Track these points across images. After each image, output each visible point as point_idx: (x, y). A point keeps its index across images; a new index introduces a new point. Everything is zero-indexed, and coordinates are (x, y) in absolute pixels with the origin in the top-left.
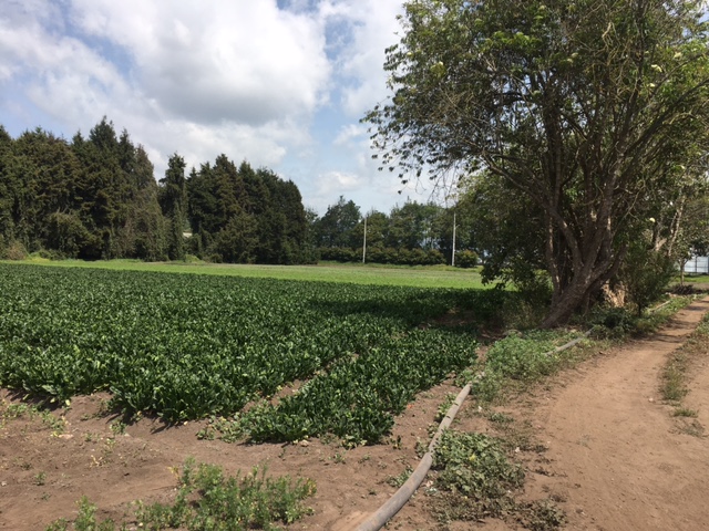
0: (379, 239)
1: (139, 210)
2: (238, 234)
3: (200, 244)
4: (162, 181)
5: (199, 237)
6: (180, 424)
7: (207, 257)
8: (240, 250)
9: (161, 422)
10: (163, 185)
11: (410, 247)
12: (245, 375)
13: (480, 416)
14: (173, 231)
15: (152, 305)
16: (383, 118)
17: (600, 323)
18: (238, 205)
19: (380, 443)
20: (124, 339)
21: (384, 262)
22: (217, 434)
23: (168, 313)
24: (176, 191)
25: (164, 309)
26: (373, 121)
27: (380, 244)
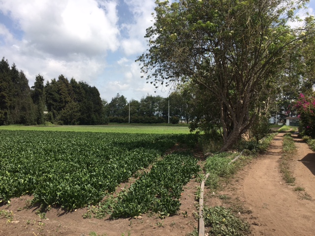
0: (135, 112)
1: (22, 101)
2: (70, 112)
3: (52, 117)
4: (33, 87)
5: (52, 113)
6: (73, 211)
7: (56, 123)
8: (71, 119)
9: (62, 210)
10: (33, 89)
11: (150, 116)
12: (100, 183)
13: (215, 197)
14: (39, 111)
15: (38, 147)
16: (145, 59)
17: (246, 148)
18: (70, 98)
19: (176, 215)
20: (30, 166)
21: (138, 123)
22: (92, 215)
23: (47, 152)
24: (40, 92)
25: (44, 149)
26: (141, 61)
27: (136, 114)
